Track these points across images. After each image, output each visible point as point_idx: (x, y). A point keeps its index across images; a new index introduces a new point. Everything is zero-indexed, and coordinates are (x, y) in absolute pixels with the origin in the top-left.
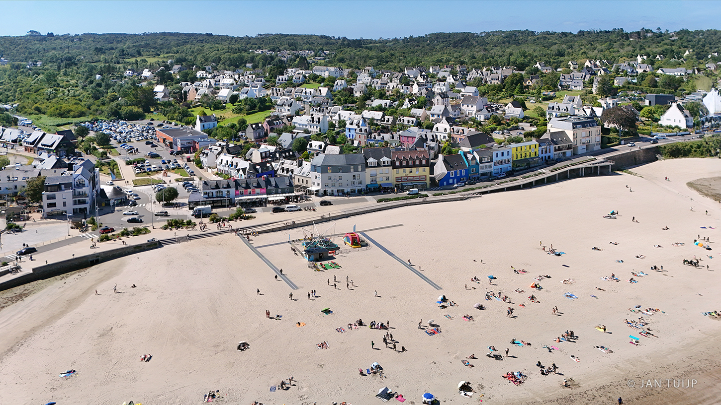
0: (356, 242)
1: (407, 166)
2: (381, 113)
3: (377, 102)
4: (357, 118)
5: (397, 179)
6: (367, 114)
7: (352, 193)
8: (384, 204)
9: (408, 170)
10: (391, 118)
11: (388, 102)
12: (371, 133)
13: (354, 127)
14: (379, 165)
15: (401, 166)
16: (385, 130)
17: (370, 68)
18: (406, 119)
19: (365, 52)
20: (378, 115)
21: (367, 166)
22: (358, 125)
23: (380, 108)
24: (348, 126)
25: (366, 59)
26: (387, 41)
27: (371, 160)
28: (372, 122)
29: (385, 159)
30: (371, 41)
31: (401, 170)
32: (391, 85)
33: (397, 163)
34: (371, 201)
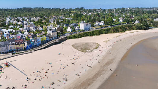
0: (7, 65)
1: (19, 44)
2: (12, 29)
3: (11, 26)
4: (7, 31)
5: (17, 48)
7: (6, 53)
8: (13, 55)
10: (15, 31)
11: (14, 26)
12: (10, 35)
14: (12, 44)
16: (13, 34)
17: (9, 17)
18: (18, 31)
21: (9, 45)
24: (5, 33)
27: (10, 43)
28: (10, 32)
29: (14, 42)
30: (9, 9)
31: (17, 45)
32: (14, 21)
34: (10, 54)
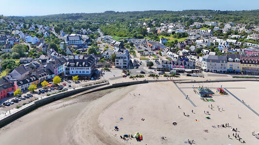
0: (222, 92)
1: (248, 63)
2: (236, 41)
3: (234, 36)
4: (224, 42)
5: (243, 68)
6: (228, 40)
7: (220, 72)
8: (236, 79)
9: (249, 65)
10: (240, 43)
11: (239, 36)
12: (230, 48)
13: (222, 45)
14: (234, 61)
15: (245, 63)
16: (237, 47)
17: (231, 22)
18: (248, 43)
19: (228, 16)
20: (234, 41)
21: (228, 61)
22: (224, 44)
23: (235, 38)
24: (219, 45)
25: (229, 19)
26: (239, 12)
27: (230, 59)
28: (231, 44)
29: (237, 59)
30: (231, 12)
31: (245, 65)
32: (241, 29)
33: (243, 62)
34: (230, 77)
